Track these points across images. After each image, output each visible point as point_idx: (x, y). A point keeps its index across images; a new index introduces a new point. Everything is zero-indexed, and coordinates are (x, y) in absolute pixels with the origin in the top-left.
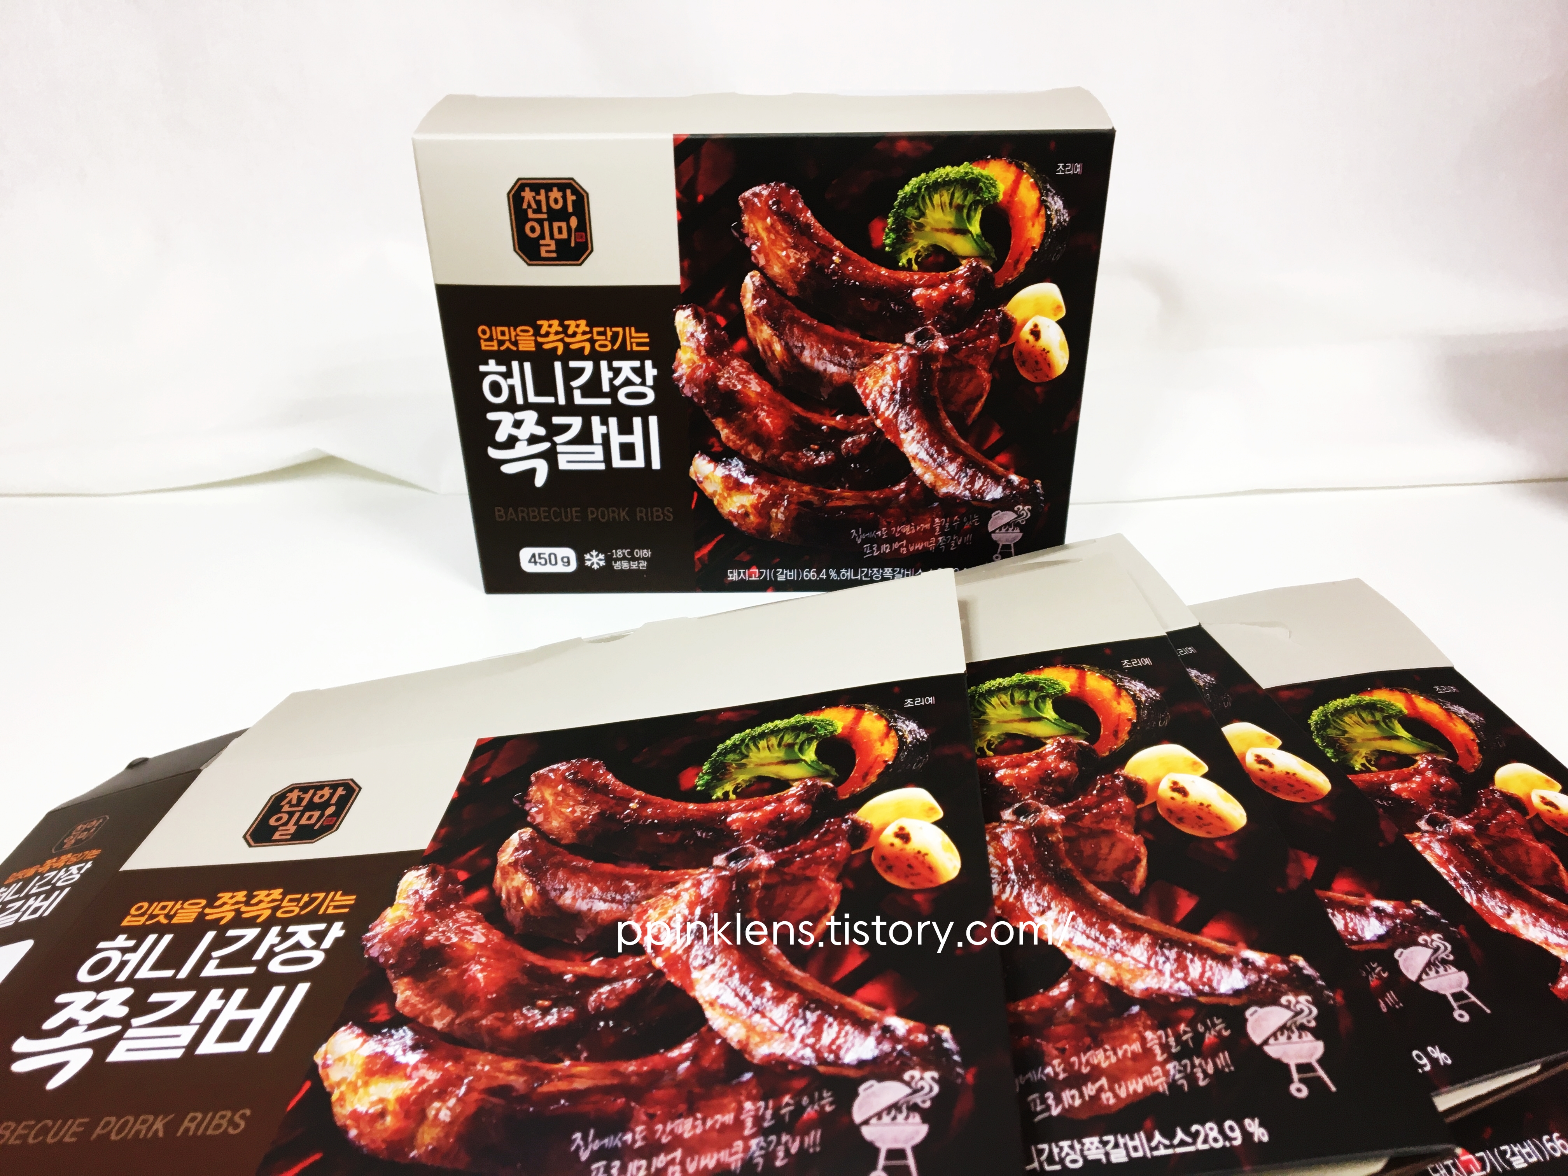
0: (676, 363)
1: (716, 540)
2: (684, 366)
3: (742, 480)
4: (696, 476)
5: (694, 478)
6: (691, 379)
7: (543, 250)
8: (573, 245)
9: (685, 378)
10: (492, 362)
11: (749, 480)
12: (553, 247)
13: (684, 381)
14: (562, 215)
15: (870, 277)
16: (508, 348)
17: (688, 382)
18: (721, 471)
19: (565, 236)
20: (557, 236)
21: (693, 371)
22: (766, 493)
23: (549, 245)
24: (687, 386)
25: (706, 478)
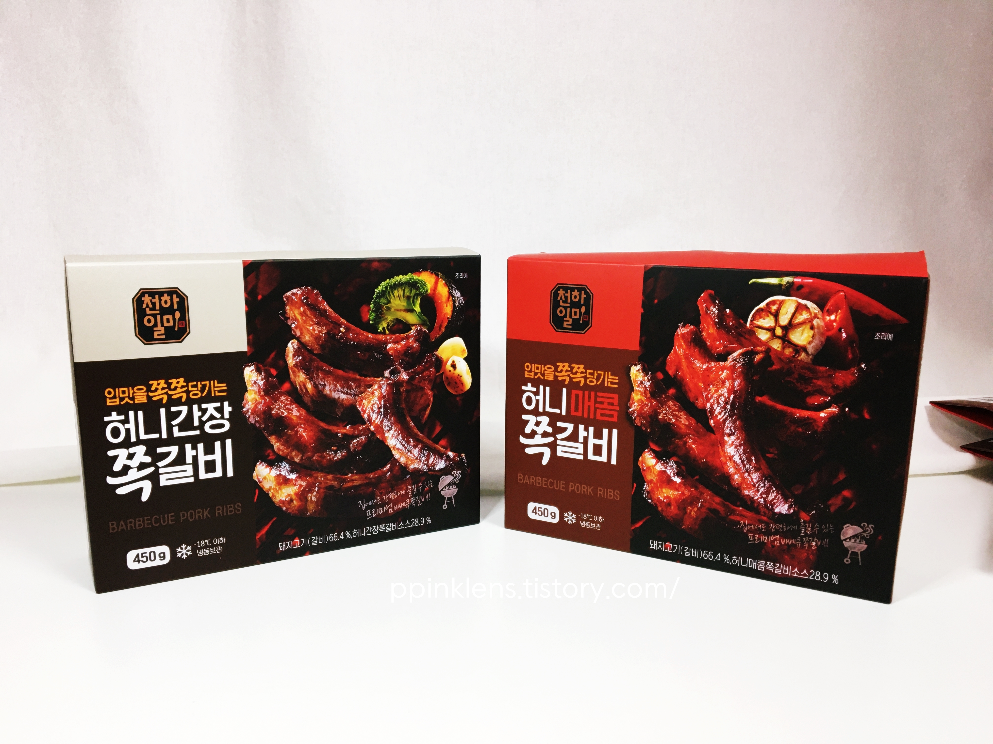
0: (244, 402)
1: (272, 522)
2: (250, 403)
3: (288, 477)
4: (258, 478)
5: (257, 480)
6: (254, 412)
7: (156, 334)
8: (176, 329)
9: (250, 411)
10: (114, 414)
11: (293, 476)
12: (163, 332)
13: (250, 414)
14: (170, 311)
15: (362, 339)
16: (127, 402)
17: (252, 414)
18: (274, 472)
19: (171, 324)
20: (166, 324)
21: (256, 406)
22: (304, 484)
23: (160, 331)
24: (252, 417)
25: (265, 478)
